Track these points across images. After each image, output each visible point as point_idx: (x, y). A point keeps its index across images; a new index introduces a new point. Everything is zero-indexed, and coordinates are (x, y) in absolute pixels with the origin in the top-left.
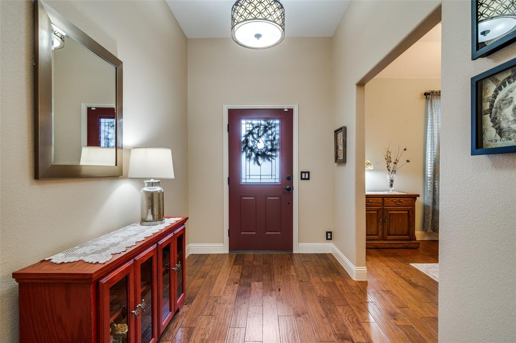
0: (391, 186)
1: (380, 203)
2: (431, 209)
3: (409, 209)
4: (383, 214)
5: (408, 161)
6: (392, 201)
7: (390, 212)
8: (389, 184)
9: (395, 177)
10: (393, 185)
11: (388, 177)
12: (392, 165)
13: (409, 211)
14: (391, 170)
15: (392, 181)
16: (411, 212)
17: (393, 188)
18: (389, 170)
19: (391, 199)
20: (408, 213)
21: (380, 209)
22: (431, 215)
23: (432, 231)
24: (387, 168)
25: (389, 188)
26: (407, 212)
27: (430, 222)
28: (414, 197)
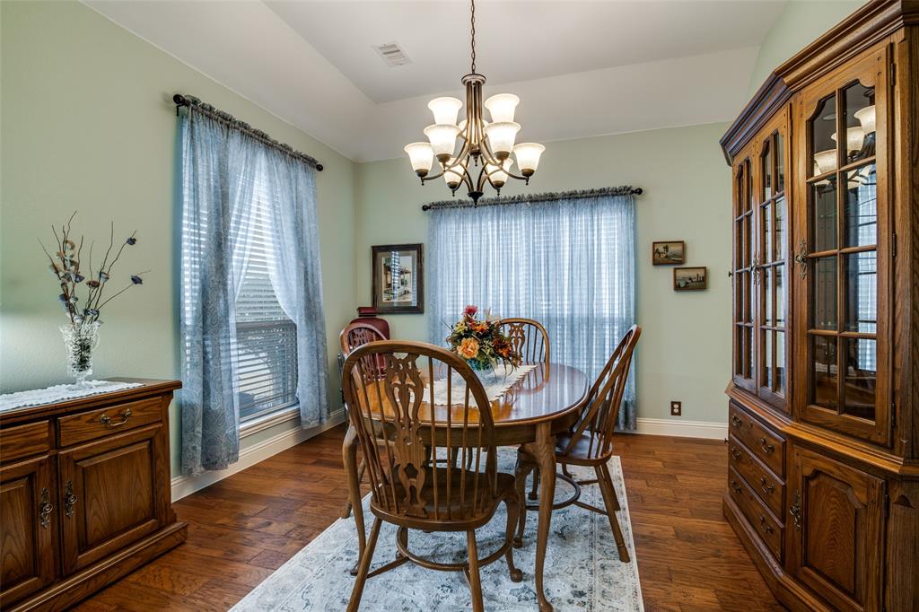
0: (83, 363)
1: (42, 441)
2: (199, 412)
3: (151, 434)
4: (57, 478)
5: (136, 280)
6: (91, 421)
7: (85, 464)
8: (74, 360)
9: (93, 330)
10: (91, 363)
11: (68, 336)
12: (81, 291)
13: (151, 440)
14: (80, 308)
15: (84, 347)
16: (158, 442)
17: (90, 372)
18: (72, 309)
19: (87, 415)
20: (150, 446)
21: (41, 463)
22: (199, 429)
23: (203, 469)
24: (62, 304)
25: (73, 372)
26: (145, 445)
27: (199, 448)
28: (165, 392)
